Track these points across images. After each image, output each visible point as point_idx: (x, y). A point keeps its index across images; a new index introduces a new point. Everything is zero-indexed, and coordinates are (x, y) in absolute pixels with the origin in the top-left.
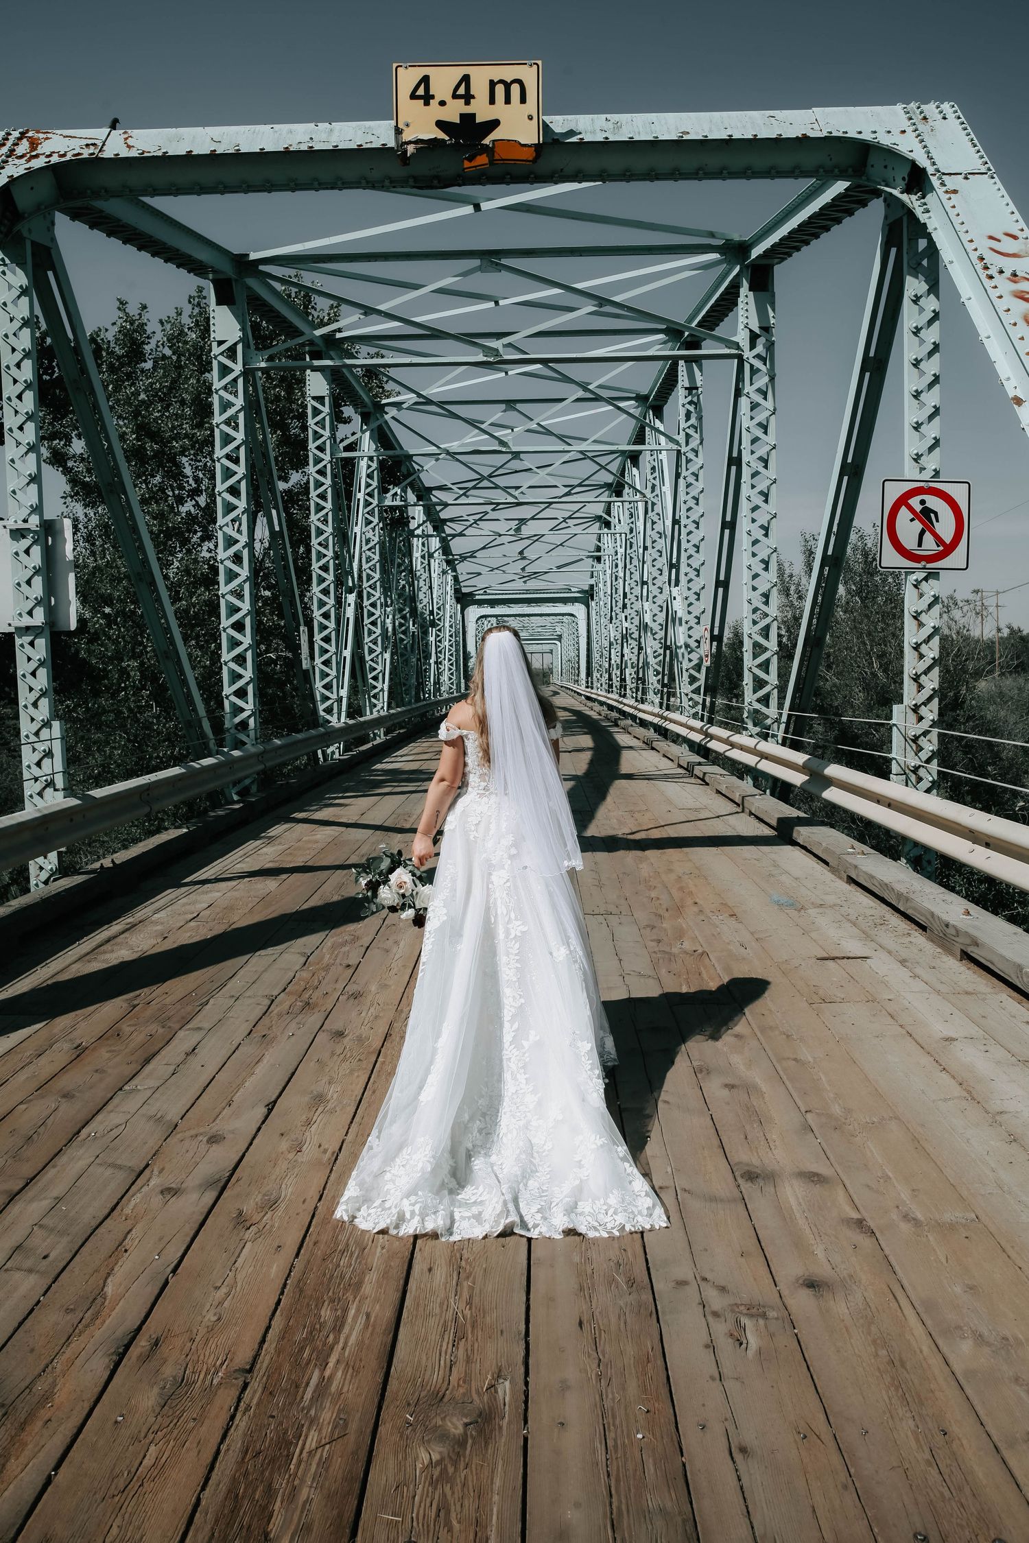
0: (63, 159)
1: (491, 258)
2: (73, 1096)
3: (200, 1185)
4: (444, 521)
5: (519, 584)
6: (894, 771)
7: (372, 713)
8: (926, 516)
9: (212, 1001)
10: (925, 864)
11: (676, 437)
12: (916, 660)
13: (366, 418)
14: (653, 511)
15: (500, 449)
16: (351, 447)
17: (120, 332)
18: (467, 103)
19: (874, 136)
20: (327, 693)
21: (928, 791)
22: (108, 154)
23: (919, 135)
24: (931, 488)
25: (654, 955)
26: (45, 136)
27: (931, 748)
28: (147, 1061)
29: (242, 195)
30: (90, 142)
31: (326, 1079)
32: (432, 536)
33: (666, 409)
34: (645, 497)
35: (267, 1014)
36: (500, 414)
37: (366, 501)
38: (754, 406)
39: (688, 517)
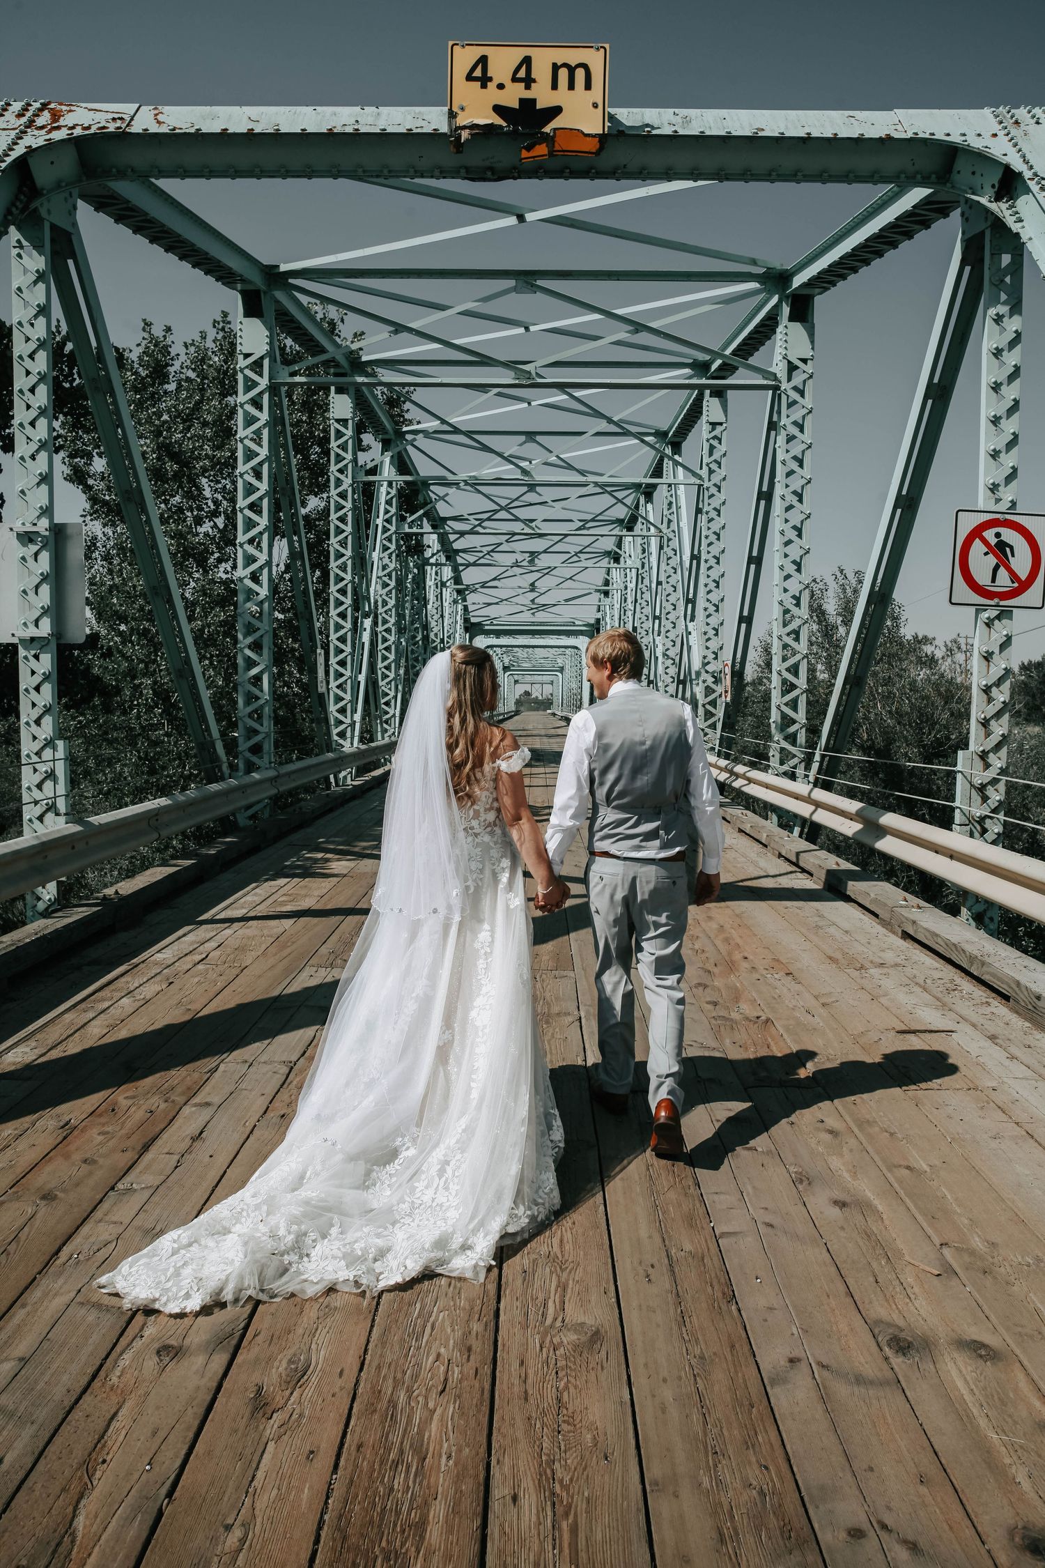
0: (87, 132)
1: (527, 279)
2: (55, 1198)
3: (208, 1343)
4: (457, 552)
5: (526, 617)
6: (957, 820)
7: (383, 738)
8: (1001, 550)
9: (222, 1067)
10: (987, 920)
11: (698, 471)
12: (985, 703)
13: (386, 445)
14: (668, 546)
16: (373, 471)
17: (144, 352)
18: (528, 87)
19: (963, 138)
20: (341, 717)
21: (994, 843)
22: (136, 128)
23: (1012, 139)
24: (1006, 520)
25: (713, 1021)
26: (68, 108)
27: (998, 798)
28: (146, 1148)
29: (279, 180)
30: (116, 116)
32: (445, 565)
33: (686, 443)
34: (661, 531)
35: (285, 1086)
36: (521, 445)
37: (384, 527)
38: (790, 439)
39: (709, 552)
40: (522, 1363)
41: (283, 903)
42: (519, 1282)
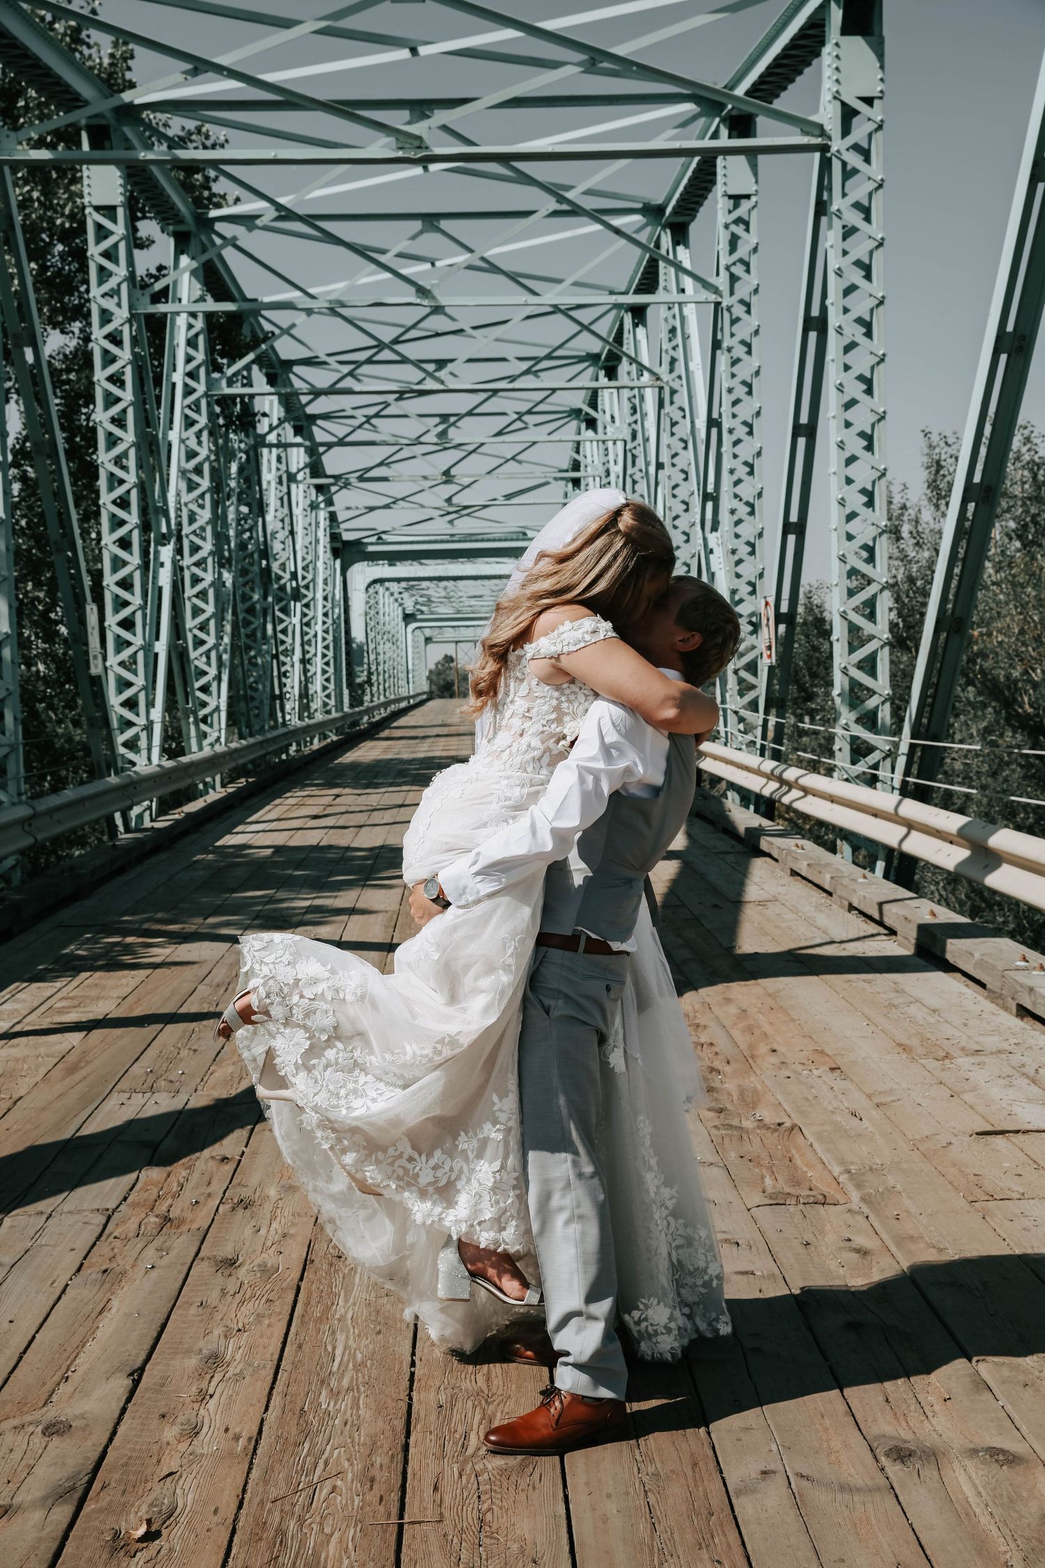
3: (45, 1498)
4: (313, 418)
5: (440, 526)
7: (201, 749)
11: (713, 280)
13: (182, 240)
14: (672, 403)
15: (418, 301)
16: (163, 295)
20: (129, 715)
25: (714, 1132)
31: (218, 1331)
32: (293, 444)
33: (693, 228)
34: (658, 379)
35: (103, 1238)
36: (413, 238)
37: (186, 385)
38: (848, 232)
39: (734, 416)
40: (436, 1488)
41: (62, 1011)
42: (433, 1417)
